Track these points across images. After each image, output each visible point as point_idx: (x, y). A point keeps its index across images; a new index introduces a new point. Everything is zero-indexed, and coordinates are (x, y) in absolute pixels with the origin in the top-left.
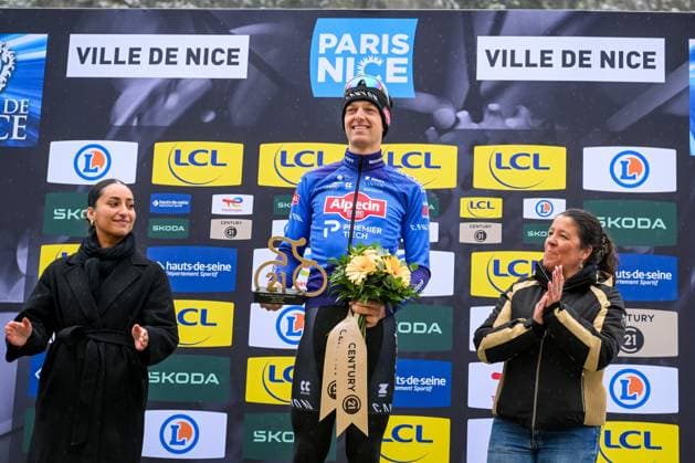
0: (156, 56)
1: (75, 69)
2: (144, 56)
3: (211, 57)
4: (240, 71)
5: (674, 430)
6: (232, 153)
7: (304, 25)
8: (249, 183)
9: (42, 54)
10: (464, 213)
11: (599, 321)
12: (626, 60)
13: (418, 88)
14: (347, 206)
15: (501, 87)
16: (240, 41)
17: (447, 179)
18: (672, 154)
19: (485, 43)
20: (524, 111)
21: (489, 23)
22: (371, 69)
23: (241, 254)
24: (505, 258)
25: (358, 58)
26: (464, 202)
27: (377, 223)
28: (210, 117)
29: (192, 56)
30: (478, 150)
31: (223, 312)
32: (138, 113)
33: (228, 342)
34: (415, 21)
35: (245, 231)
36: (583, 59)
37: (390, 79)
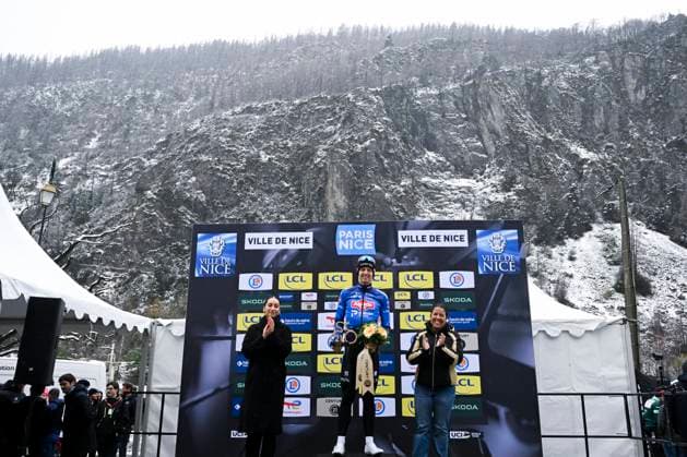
0: (278, 241)
1: (248, 246)
2: (274, 241)
3: (299, 240)
4: (310, 246)
5: (478, 378)
6: (308, 277)
7: (333, 228)
8: (315, 288)
9: (235, 241)
10: (396, 298)
11: (454, 347)
12: (454, 238)
13: (377, 251)
14: (360, 305)
15: (409, 249)
16: (309, 234)
17: (390, 285)
18: (472, 273)
19: (401, 233)
20: (416, 258)
21: (402, 225)
22: (359, 244)
23: (313, 316)
24: (412, 314)
25: (354, 240)
26: (396, 293)
27: (370, 311)
28: (300, 263)
29: (292, 241)
30: (400, 274)
31: (307, 338)
32: (272, 263)
33: (309, 348)
34: (374, 226)
35: (314, 307)
36: (438, 238)
37: (367, 248)
